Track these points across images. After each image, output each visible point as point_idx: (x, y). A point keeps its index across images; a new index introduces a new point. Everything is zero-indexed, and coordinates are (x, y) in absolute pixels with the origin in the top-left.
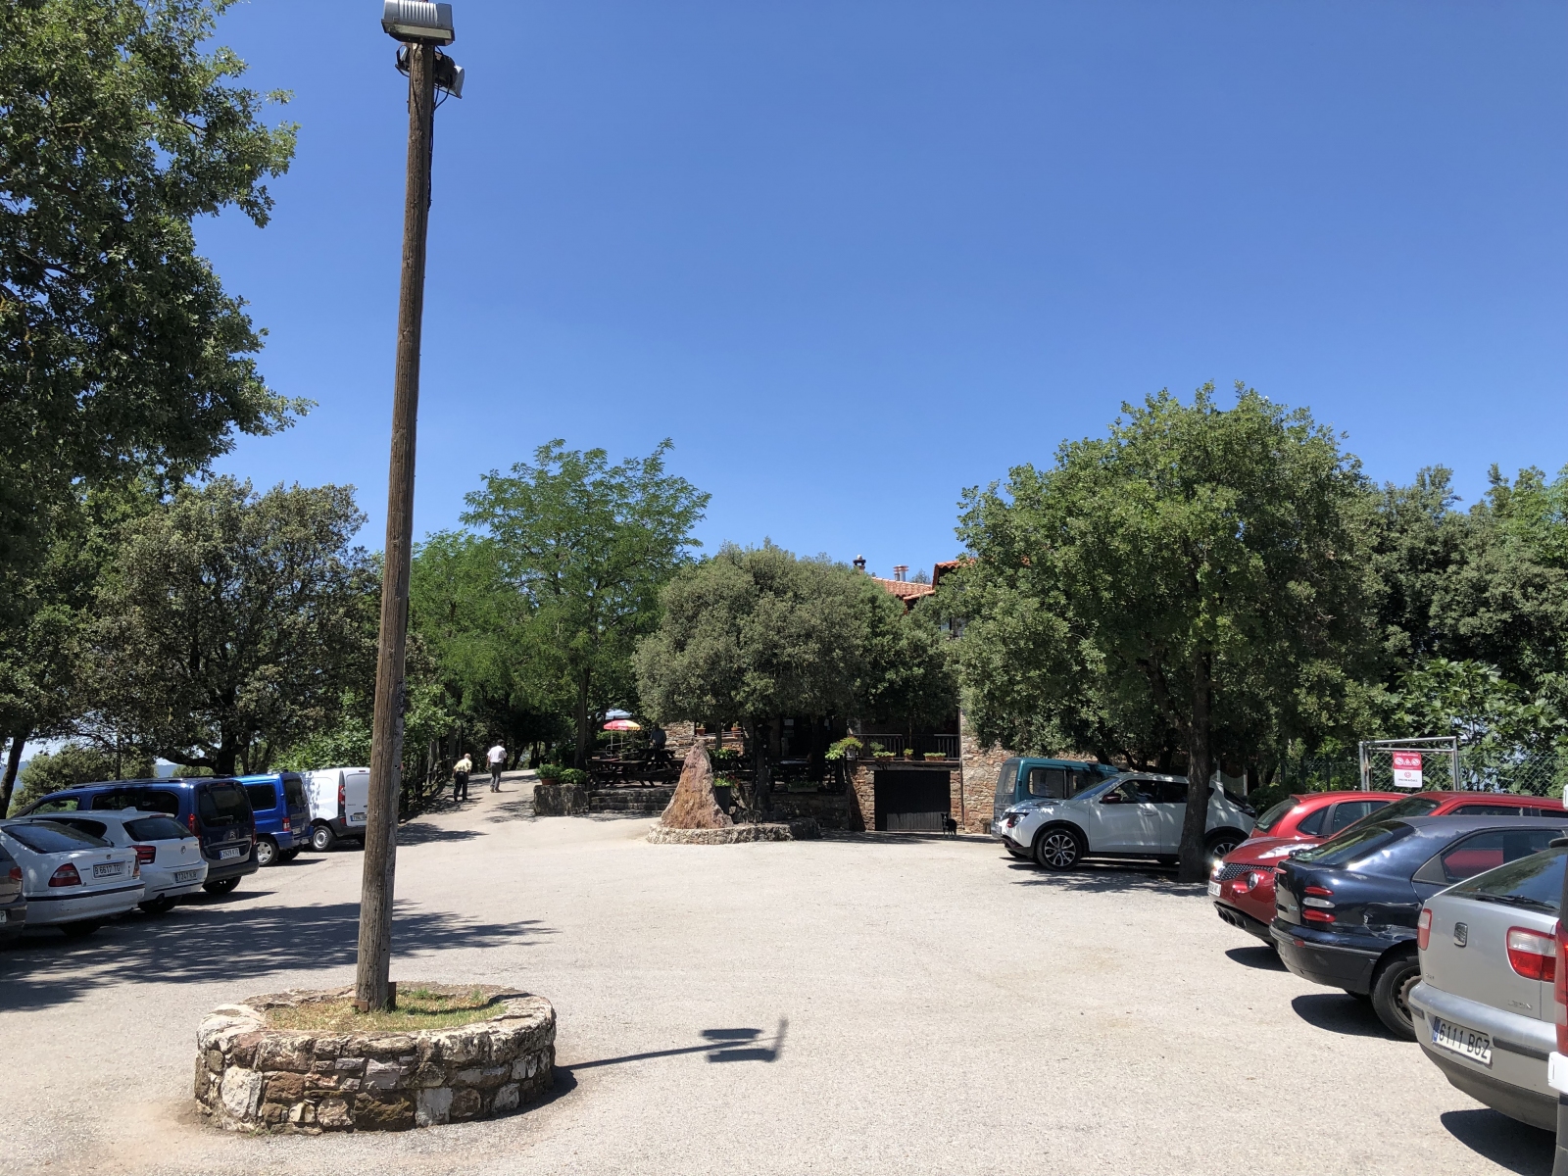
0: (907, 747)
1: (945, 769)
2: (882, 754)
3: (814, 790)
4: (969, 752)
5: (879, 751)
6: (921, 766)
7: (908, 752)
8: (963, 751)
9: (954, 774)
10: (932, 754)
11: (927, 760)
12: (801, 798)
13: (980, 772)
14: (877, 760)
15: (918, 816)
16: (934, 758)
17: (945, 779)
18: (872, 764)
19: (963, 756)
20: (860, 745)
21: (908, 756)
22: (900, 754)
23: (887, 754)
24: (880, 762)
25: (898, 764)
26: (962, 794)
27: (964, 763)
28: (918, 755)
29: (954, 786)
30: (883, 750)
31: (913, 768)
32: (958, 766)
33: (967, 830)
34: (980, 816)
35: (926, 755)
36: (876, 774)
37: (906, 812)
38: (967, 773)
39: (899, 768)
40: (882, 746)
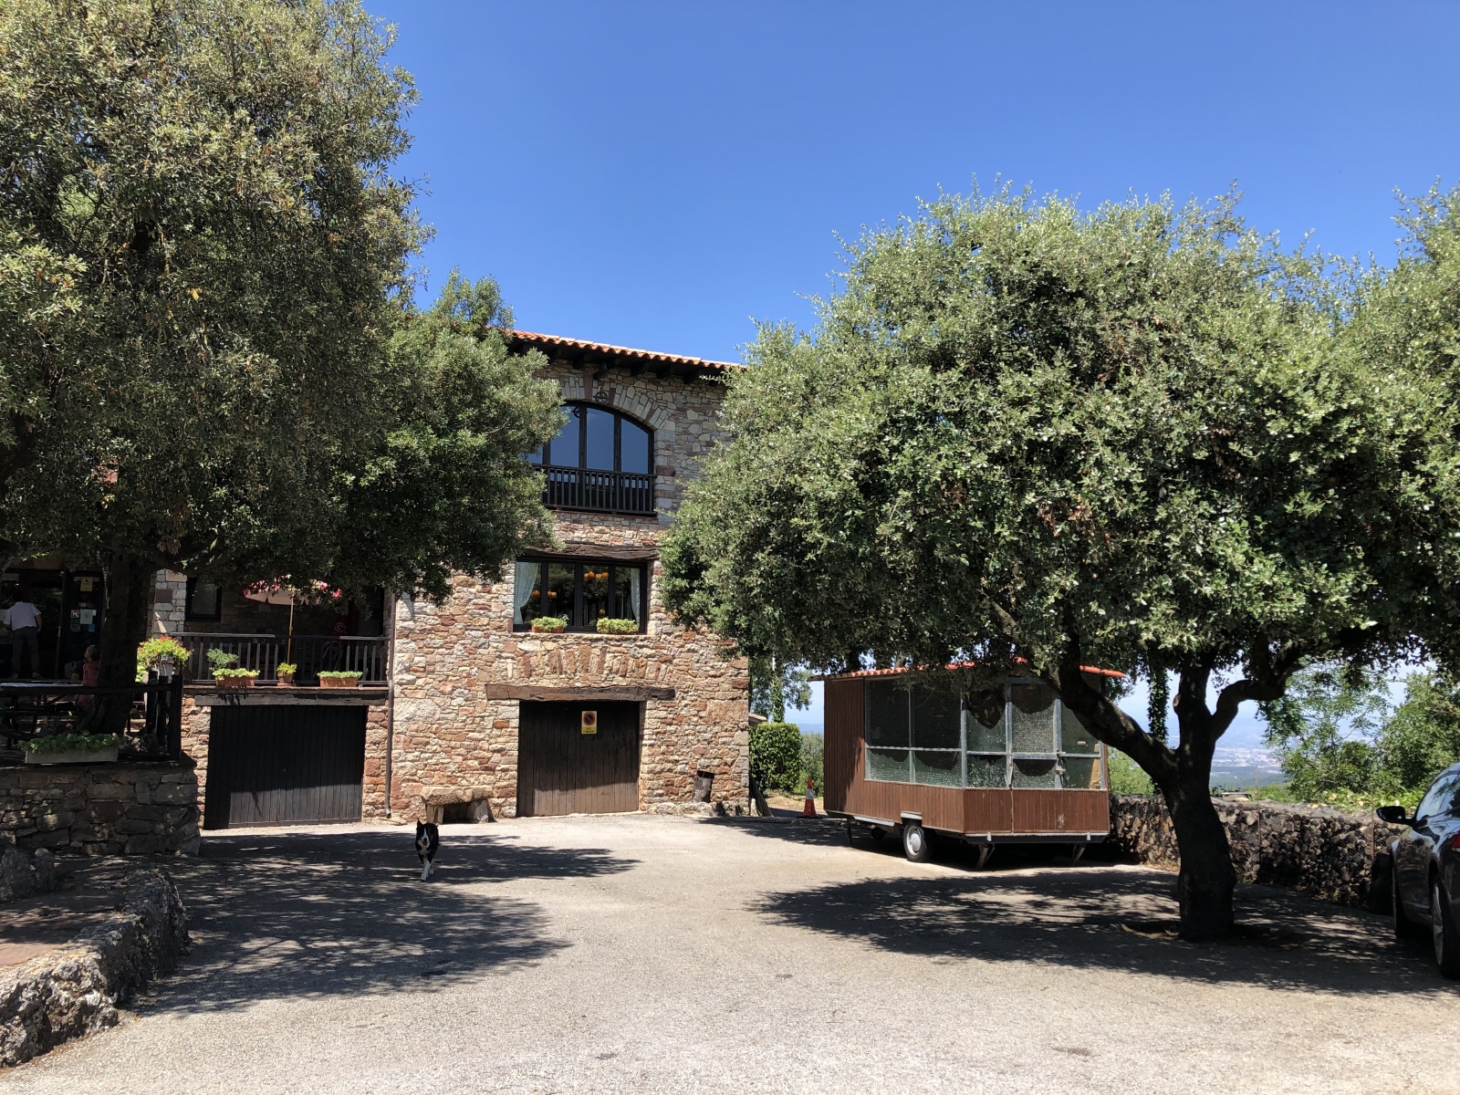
0: (282, 659)
1: (358, 702)
2: (233, 673)
3: (109, 756)
4: (408, 670)
5: (223, 666)
6: (312, 696)
7: (287, 669)
8: (397, 667)
9: (375, 711)
10: (336, 674)
11: (324, 686)
12: (65, 779)
13: (427, 707)
14: (221, 685)
15: (295, 795)
16: (338, 681)
17: (358, 718)
18: (208, 693)
19: (397, 678)
20: (184, 654)
21: (286, 677)
22: (269, 673)
23: (241, 672)
24: (224, 689)
25: (265, 694)
26: (390, 749)
27: (397, 690)
28: (305, 676)
29: (373, 734)
30: (233, 666)
31: (293, 701)
32: (385, 696)
33: (395, 818)
34: (426, 791)
35: (323, 674)
36: (216, 711)
37: (271, 789)
38: (403, 709)
39: (267, 701)
40: (231, 658)
